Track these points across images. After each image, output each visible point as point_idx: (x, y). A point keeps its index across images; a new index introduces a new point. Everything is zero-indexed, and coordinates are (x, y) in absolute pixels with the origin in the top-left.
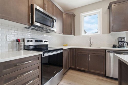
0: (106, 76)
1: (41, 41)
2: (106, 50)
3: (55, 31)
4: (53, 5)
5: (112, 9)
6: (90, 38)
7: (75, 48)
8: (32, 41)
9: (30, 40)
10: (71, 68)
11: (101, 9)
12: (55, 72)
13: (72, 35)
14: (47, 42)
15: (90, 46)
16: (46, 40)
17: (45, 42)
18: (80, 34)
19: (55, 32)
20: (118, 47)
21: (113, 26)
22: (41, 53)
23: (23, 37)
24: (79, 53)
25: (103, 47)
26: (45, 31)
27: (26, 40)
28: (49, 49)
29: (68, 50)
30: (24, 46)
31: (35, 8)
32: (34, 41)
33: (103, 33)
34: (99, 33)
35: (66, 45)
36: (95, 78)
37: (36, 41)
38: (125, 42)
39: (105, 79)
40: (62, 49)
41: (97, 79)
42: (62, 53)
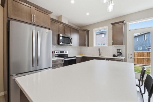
1: (63, 52)
8: (58, 52)
9: (57, 51)
11: (108, 26)
14: (67, 52)
16: (66, 51)
17: (66, 52)
18: (92, 45)
20: (117, 57)
22: (63, 58)
23: (54, 50)
27: (56, 52)
28: (68, 57)
29: (81, 58)
30: (55, 55)
31: (60, 36)
32: (59, 52)
33: (109, 45)
37: (61, 52)
40: (76, 57)
42: (75, 59)
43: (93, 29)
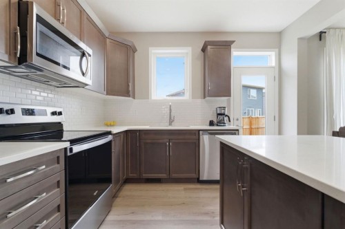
0: (201, 179)
2: (199, 130)
3: (87, 85)
4: (82, 11)
5: (209, 53)
6: (170, 106)
7: (140, 130)
8: (11, 111)
10: (128, 181)
11: (190, 48)
12: (95, 194)
13: (130, 98)
15: (170, 124)
17: (54, 114)
18: (146, 95)
19: (87, 87)
20: (217, 125)
21: (209, 86)
24: (149, 141)
25: (195, 125)
26: (54, 83)
29: (122, 136)
31: (37, 14)
33: (194, 96)
34: (187, 97)
35: (112, 124)
36: (182, 188)
37: (27, 112)
38: (226, 116)
39: (199, 186)
40: (109, 133)
41: (185, 189)
43: (150, 48)
